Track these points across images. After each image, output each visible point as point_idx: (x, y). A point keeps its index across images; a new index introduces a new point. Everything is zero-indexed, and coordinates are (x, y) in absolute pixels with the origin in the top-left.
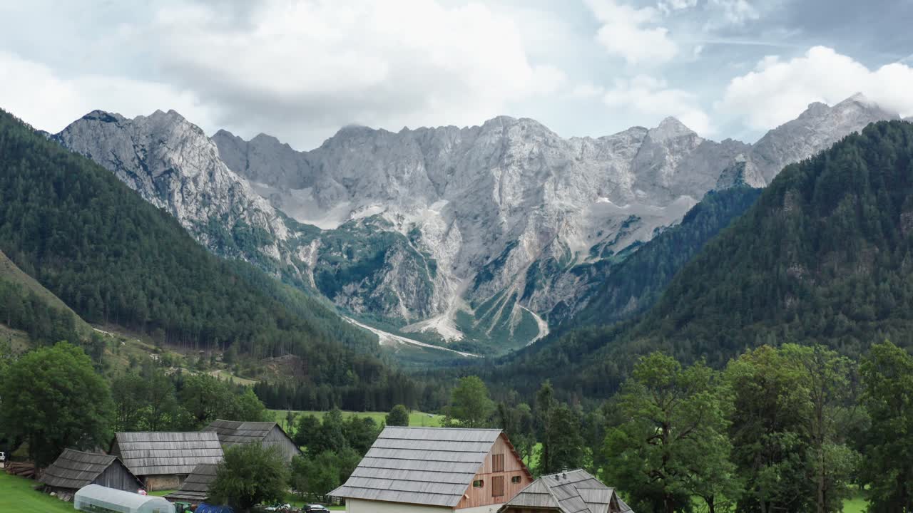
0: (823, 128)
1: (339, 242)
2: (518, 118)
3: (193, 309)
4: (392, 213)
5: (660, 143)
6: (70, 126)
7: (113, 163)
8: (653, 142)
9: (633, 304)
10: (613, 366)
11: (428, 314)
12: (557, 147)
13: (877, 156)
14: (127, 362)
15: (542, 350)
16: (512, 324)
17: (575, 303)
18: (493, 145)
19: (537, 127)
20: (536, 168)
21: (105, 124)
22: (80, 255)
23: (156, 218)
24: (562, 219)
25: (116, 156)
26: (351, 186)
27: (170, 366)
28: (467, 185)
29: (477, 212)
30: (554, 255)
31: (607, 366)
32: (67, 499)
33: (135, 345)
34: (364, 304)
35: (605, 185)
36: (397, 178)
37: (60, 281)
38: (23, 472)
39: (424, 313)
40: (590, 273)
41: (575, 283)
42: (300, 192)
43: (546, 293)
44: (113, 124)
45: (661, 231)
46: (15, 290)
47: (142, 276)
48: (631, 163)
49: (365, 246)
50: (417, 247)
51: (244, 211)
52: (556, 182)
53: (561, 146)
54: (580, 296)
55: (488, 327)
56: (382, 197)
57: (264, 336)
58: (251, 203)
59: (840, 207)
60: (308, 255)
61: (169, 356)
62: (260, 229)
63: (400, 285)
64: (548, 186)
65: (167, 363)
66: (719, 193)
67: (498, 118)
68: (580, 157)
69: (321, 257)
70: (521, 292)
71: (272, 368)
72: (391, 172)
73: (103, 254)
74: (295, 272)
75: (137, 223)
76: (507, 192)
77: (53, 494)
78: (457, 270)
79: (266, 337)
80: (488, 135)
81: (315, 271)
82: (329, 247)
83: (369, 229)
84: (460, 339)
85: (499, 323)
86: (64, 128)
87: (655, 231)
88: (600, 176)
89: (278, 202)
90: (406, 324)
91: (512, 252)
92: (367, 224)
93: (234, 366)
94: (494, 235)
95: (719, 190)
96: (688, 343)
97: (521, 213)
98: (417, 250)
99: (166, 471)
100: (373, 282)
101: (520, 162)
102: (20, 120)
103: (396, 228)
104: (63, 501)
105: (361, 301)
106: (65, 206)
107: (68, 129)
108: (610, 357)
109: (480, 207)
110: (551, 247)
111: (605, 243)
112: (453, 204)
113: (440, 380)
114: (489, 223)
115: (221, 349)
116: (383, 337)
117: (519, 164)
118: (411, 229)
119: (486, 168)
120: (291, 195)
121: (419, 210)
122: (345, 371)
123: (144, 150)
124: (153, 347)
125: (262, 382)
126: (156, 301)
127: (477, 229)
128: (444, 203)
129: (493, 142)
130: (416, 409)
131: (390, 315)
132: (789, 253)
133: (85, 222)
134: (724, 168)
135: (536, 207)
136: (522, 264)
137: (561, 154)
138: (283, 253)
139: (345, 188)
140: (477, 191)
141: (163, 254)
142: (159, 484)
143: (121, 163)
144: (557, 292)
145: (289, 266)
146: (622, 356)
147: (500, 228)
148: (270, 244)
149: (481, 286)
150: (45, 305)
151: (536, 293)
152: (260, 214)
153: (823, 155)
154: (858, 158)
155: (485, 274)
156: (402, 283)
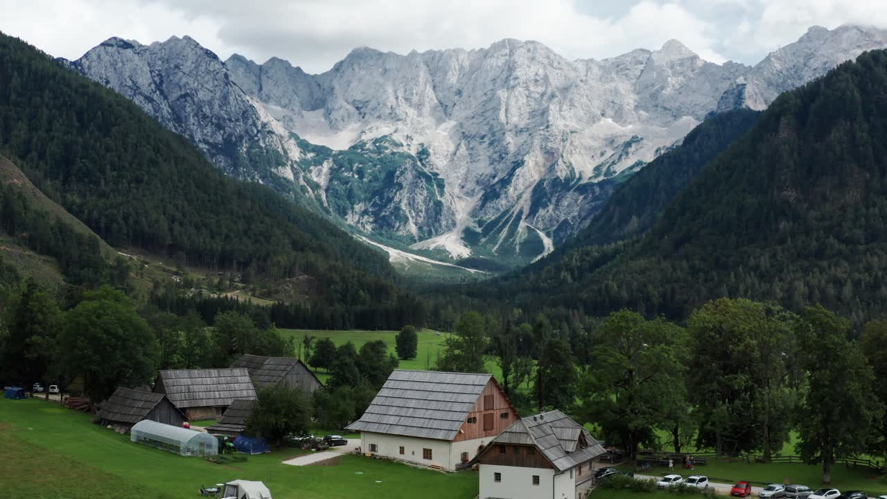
0: (822, 52)
1: (351, 163)
2: (524, 41)
3: (211, 231)
4: (402, 134)
5: (663, 65)
6: (88, 53)
7: (131, 89)
8: (656, 64)
9: (634, 223)
10: (613, 286)
11: (436, 232)
12: (562, 69)
13: (870, 84)
14: (151, 284)
15: (546, 269)
16: (517, 241)
17: (579, 220)
18: (499, 67)
19: (542, 49)
20: (540, 89)
21: (121, 50)
22: (103, 182)
23: (175, 144)
24: (567, 139)
25: (133, 82)
26: (361, 108)
27: (191, 288)
28: (474, 106)
29: (484, 133)
30: (559, 174)
31: (607, 286)
32: (122, 431)
33: (158, 267)
34: (375, 221)
35: (609, 106)
36: (406, 99)
37: (85, 207)
38: (78, 406)
39: (433, 230)
40: (593, 192)
41: (579, 201)
42: (312, 114)
43: (551, 211)
44: (129, 50)
45: (662, 152)
46: (43, 217)
47: (162, 201)
48: (634, 85)
49: (375, 166)
50: (425, 167)
51: (257, 133)
52: (561, 104)
53: (565, 68)
54: (583, 214)
55: (495, 245)
56: (392, 119)
57: (280, 259)
58: (264, 125)
59: (833, 135)
60: (320, 175)
61: (190, 278)
62: (273, 151)
63: (410, 204)
64: (553, 108)
65: (188, 284)
66: (719, 114)
67: (504, 41)
68: (584, 79)
69: (332, 177)
70: (526, 211)
71: (287, 288)
72: (400, 94)
73: (124, 181)
74: (308, 192)
75: (157, 150)
76: (513, 113)
77: (109, 427)
78: (465, 190)
79: (283, 259)
80: (494, 57)
81: (327, 190)
82: (341, 167)
83: (379, 150)
84: (467, 256)
85: (506, 240)
86: (82, 55)
87: (657, 151)
88: (604, 97)
89: (290, 124)
90: (415, 241)
91: (518, 171)
92: (377, 144)
93: (251, 286)
94: (500, 155)
95: (719, 111)
96: (685, 264)
97: (527, 133)
98: (426, 170)
99: (204, 403)
100: (384, 201)
101: (526, 83)
102: (42, 52)
103: (405, 148)
104: (119, 433)
105: (371, 220)
106: (87, 135)
107: (86, 56)
108: (610, 277)
109: (487, 128)
110: (556, 167)
111: (608, 163)
112: (461, 125)
113: (448, 298)
114: (496, 144)
115: (238, 270)
116: (394, 255)
117: (525, 85)
118: (420, 150)
119: (492, 90)
120: (302, 117)
121: (427, 131)
122: (357, 291)
123: (161, 75)
124: (174, 269)
125: (279, 303)
126: (176, 227)
127: (484, 148)
128: (452, 123)
129: (500, 64)
130: (425, 327)
131: (400, 233)
132: (783, 178)
133: (108, 150)
134: (725, 90)
135: (541, 128)
136: (527, 183)
137: (566, 77)
138: (296, 174)
139: (355, 109)
140: (484, 112)
141: (183, 180)
142: (198, 415)
143: (138, 88)
144: (561, 210)
145: (301, 186)
146: (622, 276)
147: (506, 148)
148: (284, 165)
149: (488, 204)
150: (72, 231)
151: (542, 212)
152: (274, 136)
153: (818, 83)
154: (851, 86)
155: (491, 192)
156: (411, 202)
